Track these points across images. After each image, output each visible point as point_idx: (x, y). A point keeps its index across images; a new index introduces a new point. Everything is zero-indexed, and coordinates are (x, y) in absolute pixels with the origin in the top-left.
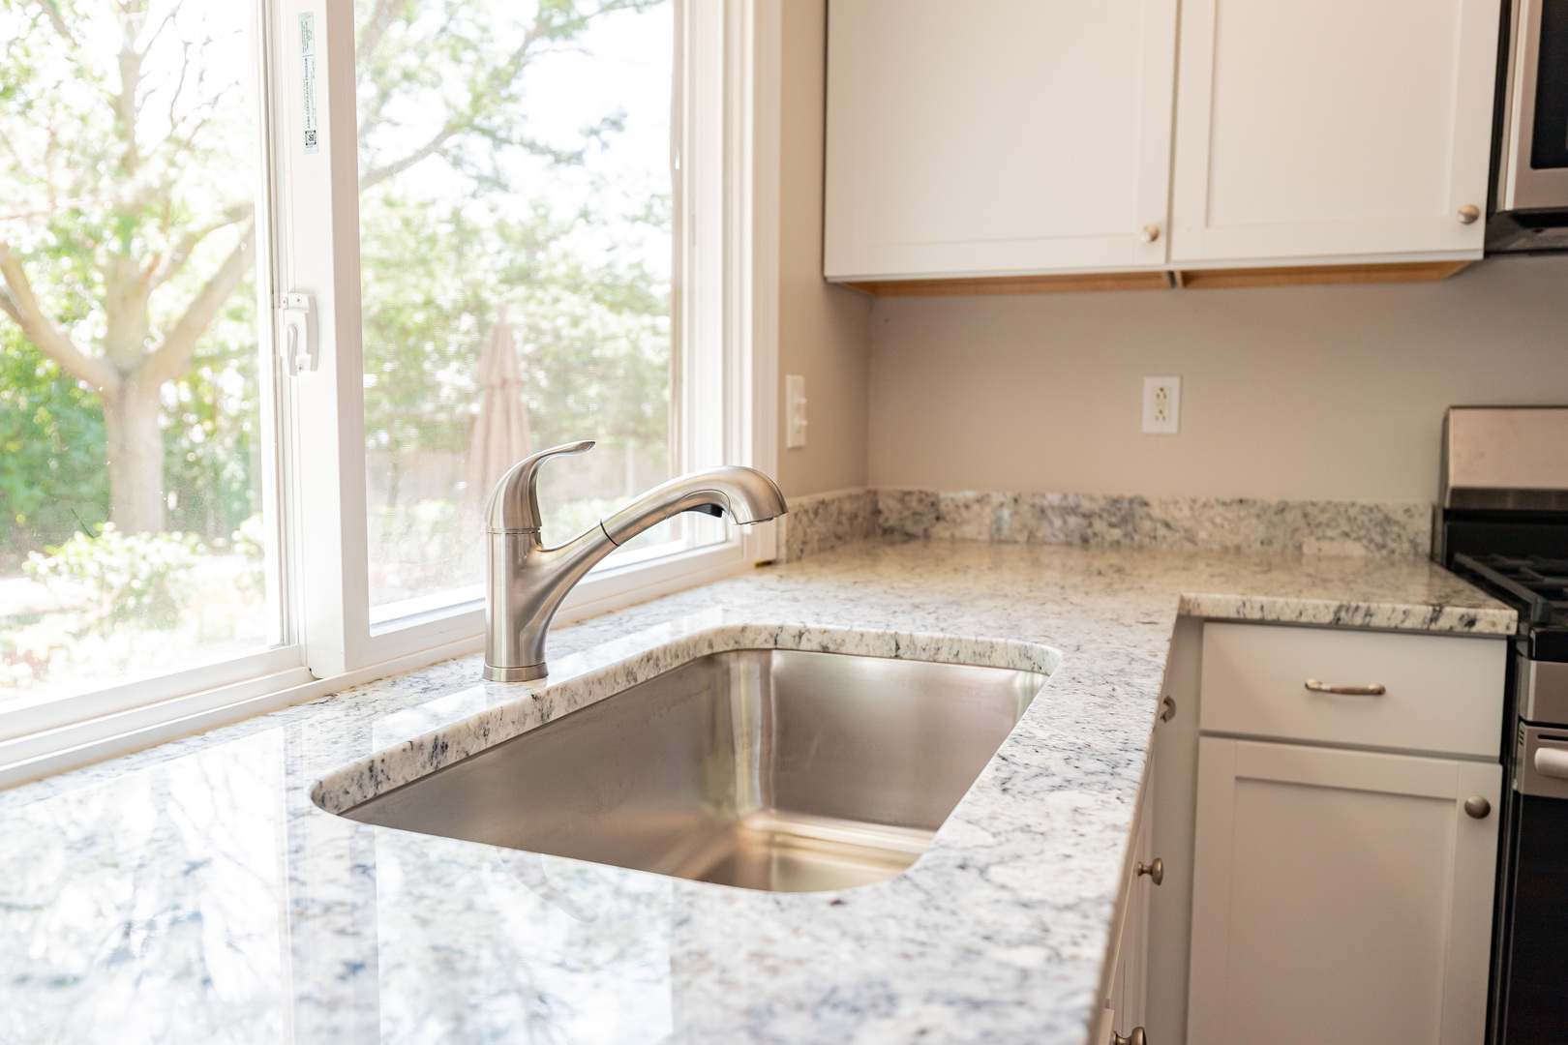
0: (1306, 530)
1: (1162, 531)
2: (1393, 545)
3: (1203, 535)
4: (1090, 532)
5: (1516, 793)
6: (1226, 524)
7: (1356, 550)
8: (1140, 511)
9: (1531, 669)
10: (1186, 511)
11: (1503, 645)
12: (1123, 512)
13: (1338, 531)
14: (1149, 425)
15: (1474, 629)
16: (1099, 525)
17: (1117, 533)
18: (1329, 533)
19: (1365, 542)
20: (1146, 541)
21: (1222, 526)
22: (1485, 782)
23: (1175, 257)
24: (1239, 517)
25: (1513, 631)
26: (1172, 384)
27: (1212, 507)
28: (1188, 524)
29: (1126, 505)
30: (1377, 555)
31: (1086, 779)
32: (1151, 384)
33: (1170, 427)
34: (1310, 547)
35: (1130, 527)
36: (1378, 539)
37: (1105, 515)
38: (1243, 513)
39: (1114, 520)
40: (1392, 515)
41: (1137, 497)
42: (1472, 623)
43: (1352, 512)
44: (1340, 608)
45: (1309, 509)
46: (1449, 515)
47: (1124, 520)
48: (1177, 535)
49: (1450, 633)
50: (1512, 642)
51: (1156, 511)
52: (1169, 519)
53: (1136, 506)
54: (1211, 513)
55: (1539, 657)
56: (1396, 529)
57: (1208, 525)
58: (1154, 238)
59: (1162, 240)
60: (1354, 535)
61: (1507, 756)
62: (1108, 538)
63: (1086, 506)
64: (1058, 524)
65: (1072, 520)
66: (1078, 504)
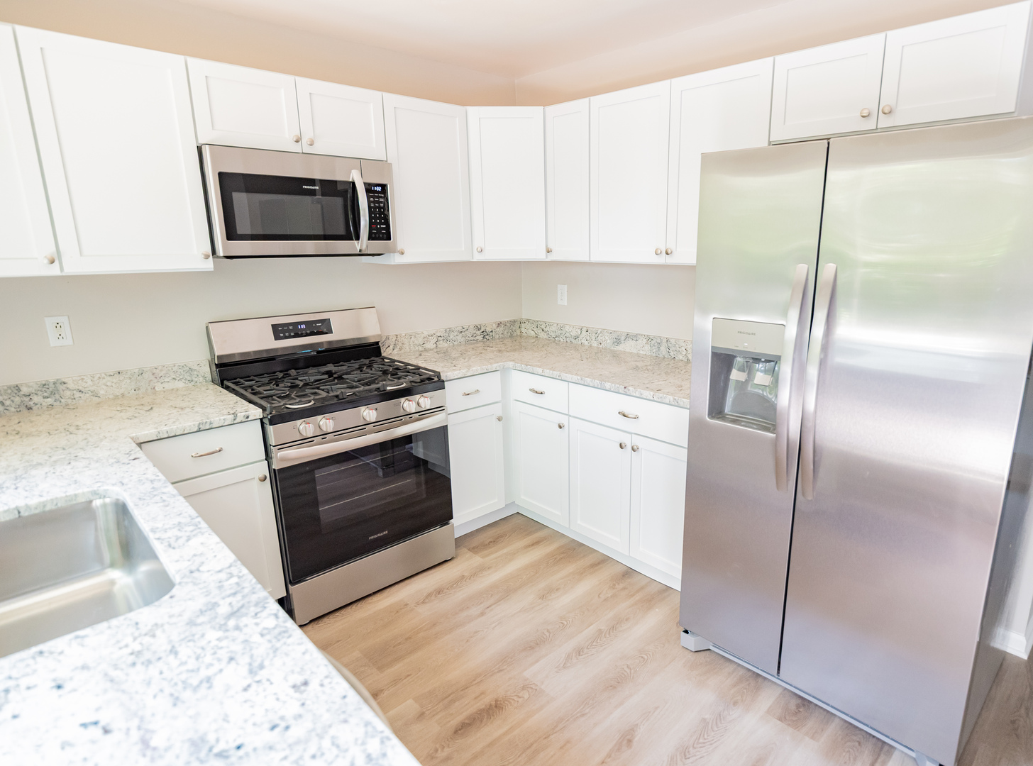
0: (156, 380)
1: (77, 395)
2: (196, 380)
3: (102, 392)
4: (31, 403)
5: (274, 470)
6: (113, 385)
7: (180, 385)
8: (62, 387)
9: (270, 428)
10: (90, 383)
11: (259, 422)
12: (51, 389)
13: (170, 378)
14: (54, 343)
15: (249, 419)
16: (36, 399)
17: (50, 401)
18: (166, 380)
19: (183, 381)
20: (70, 401)
21: (112, 386)
22: (263, 469)
23: (65, 270)
24: (120, 380)
25: (262, 417)
26: (64, 320)
27: (104, 378)
28: (92, 389)
29: (51, 385)
30: (190, 385)
31: (194, 533)
32: (49, 322)
33: (68, 341)
34: (159, 387)
35: (57, 396)
36: (189, 378)
37: (39, 393)
38: (122, 378)
39: (45, 394)
40: (192, 367)
41: (58, 380)
42: (248, 417)
43: (175, 369)
44: (199, 424)
45: (154, 371)
46: (217, 366)
47: (53, 393)
48: (87, 395)
49: (241, 422)
50: (261, 420)
51: (71, 385)
52: (81, 388)
53: (58, 385)
54: (104, 381)
55: (271, 424)
56: (195, 373)
57: (104, 387)
58: (52, 262)
59: (57, 262)
60: (178, 379)
61: (268, 457)
62: (44, 404)
63: (25, 390)
64: (8, 403)
65: (17, 400)
66: (19, 390)
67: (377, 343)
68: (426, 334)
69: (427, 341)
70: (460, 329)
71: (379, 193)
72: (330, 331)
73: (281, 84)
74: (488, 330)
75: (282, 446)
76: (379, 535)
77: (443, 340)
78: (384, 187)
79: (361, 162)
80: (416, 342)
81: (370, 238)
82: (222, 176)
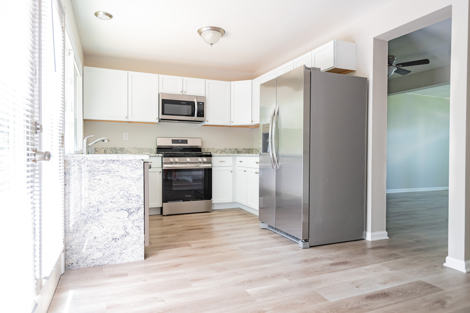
0: (143, 151)
1: (127, 152)
3: (132, 152)
7: (148, 153)
8: (124, 149)
9: (163, 158)
10: (129, 149)
11: (161, 157)
14: (124, 139)
16: (119, 151)
18: (146, 151)
20: (125, 153)
21: (134, 151)
22: (161, 170)
23: (129, 120)
24: (136, 150)
26: (127, 134)
28: (130, 151)
29: (122, 149)
32: (124, 134)
33: (127, 139)
34: (144, 153)
36: (151, 152)
40: (152, 149)
42: (159, 155)
43: (148, 149)
45: (143, 149)
46: (157, 148)
47: (122, 151)
49: (157, 156)
51: (126, 149)
54: (132, 149)
58: (126, 118)
60: (148, 151)
61: (162, 167)
62: (120, 153)
63: (117, 149)
64: (113, 151)
65: (115, 151)
66: (116, 149)
67: (201, 148)
68: (217, 149)
69: (218, 151)
70: (230, 149)
71: (201, 105)
72: (187, 143)
73: (179, 79)
74: (240, 150)
75: (166, 163)
76: (188, 196)
77: (223, 152)
78: (203, 103)
79: (197, 97)
80: (214, 151)
81: (198, 116)
82: (163, 100)
